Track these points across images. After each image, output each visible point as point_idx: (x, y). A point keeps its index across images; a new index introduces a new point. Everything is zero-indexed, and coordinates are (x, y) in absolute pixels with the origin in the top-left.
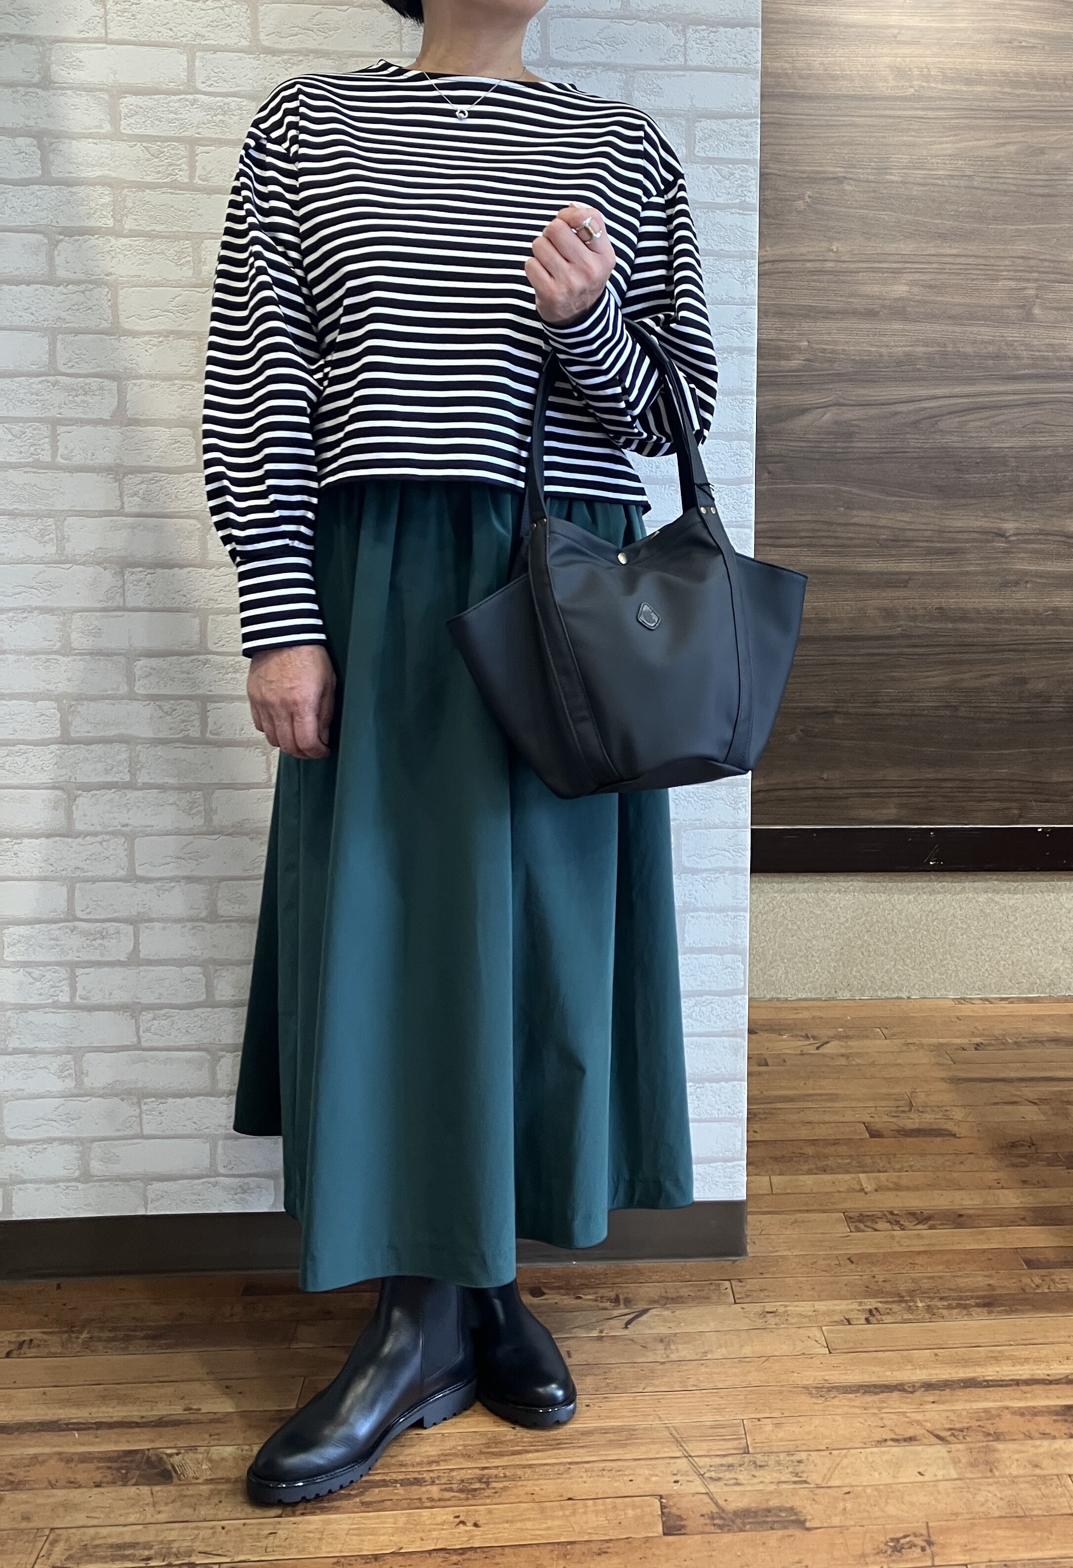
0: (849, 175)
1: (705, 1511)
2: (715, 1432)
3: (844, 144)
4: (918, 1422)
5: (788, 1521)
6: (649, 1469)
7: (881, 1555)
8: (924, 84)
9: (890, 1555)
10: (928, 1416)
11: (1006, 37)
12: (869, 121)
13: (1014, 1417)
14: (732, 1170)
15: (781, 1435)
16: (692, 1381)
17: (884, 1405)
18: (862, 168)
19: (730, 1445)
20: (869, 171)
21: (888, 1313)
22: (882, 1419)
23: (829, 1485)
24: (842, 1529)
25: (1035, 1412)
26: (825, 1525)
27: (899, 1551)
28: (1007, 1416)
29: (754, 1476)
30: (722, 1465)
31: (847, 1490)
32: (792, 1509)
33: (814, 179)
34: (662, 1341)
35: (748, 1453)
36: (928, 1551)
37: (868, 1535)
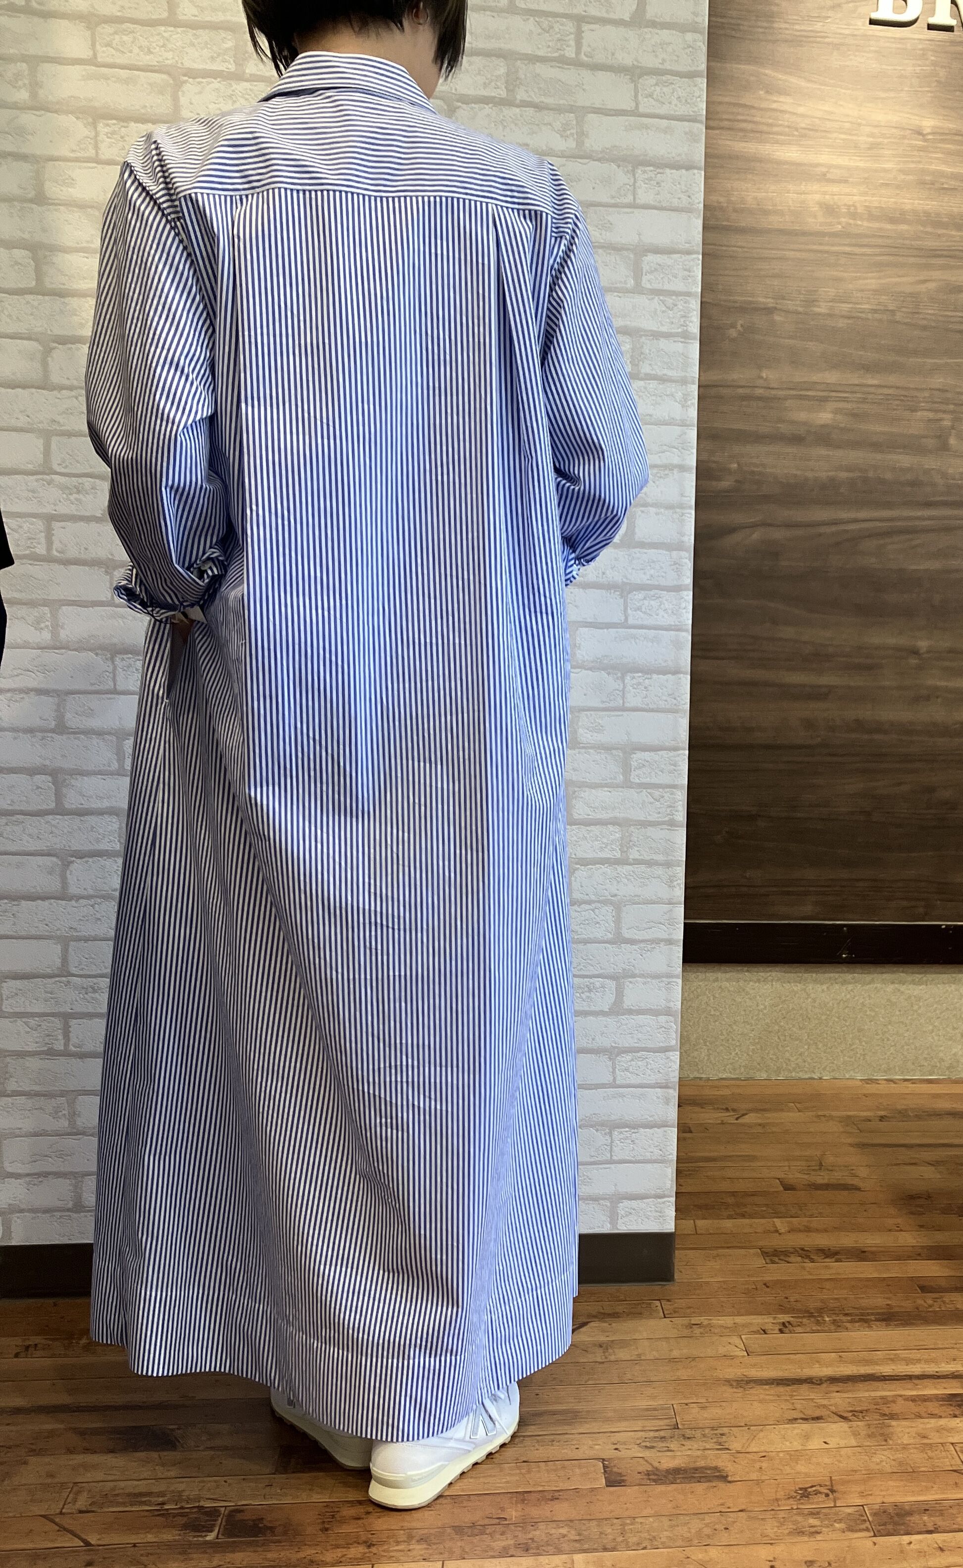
0: (778, 306)
1: (641, 1469)
2: (649, 1413)
3: (774, 276)
4: (824, 1406)
5: (710, 1477)
6: (592, 1441)
7: (791, 1500)
8: (851, 221)
9: (799, 1500)
10: (832, 1401)
11: (928, 178)
12: (798, 255)
13: (907, 1402)
14: (662, 1205)
15: (705, 1416)
16: (629, 1376)
17: (794, 1394)
18: (792, 300)
19: (661, 1423)
20: (798, 302)
21: (799, 1325)
22: (793, 1403)
23: (747, 1451)
24: (758, 1482)
25: (925, 1399)
26: (744, 1479)
27: (807, 1497)
28: (900, 1401)
29: (683, 1445)
30: (655, 1437)
31: (764, 1454)
32: (716, 1468)
33: (745, 309)
34: (601, 1346)
35: (678, 1428)
36: (831, 1496)
37: (781, 1486)
